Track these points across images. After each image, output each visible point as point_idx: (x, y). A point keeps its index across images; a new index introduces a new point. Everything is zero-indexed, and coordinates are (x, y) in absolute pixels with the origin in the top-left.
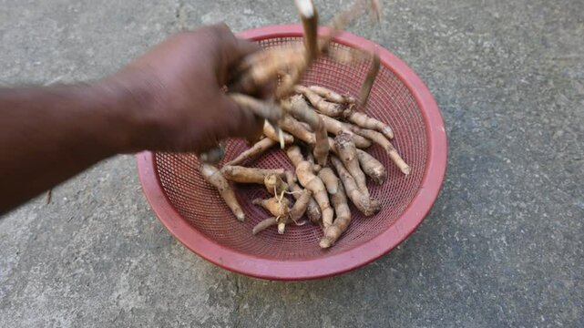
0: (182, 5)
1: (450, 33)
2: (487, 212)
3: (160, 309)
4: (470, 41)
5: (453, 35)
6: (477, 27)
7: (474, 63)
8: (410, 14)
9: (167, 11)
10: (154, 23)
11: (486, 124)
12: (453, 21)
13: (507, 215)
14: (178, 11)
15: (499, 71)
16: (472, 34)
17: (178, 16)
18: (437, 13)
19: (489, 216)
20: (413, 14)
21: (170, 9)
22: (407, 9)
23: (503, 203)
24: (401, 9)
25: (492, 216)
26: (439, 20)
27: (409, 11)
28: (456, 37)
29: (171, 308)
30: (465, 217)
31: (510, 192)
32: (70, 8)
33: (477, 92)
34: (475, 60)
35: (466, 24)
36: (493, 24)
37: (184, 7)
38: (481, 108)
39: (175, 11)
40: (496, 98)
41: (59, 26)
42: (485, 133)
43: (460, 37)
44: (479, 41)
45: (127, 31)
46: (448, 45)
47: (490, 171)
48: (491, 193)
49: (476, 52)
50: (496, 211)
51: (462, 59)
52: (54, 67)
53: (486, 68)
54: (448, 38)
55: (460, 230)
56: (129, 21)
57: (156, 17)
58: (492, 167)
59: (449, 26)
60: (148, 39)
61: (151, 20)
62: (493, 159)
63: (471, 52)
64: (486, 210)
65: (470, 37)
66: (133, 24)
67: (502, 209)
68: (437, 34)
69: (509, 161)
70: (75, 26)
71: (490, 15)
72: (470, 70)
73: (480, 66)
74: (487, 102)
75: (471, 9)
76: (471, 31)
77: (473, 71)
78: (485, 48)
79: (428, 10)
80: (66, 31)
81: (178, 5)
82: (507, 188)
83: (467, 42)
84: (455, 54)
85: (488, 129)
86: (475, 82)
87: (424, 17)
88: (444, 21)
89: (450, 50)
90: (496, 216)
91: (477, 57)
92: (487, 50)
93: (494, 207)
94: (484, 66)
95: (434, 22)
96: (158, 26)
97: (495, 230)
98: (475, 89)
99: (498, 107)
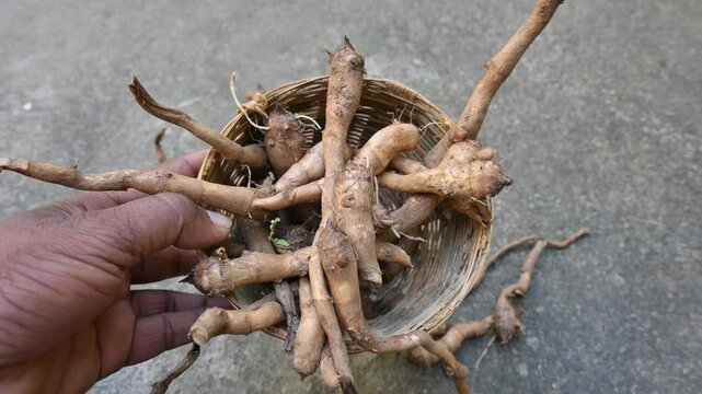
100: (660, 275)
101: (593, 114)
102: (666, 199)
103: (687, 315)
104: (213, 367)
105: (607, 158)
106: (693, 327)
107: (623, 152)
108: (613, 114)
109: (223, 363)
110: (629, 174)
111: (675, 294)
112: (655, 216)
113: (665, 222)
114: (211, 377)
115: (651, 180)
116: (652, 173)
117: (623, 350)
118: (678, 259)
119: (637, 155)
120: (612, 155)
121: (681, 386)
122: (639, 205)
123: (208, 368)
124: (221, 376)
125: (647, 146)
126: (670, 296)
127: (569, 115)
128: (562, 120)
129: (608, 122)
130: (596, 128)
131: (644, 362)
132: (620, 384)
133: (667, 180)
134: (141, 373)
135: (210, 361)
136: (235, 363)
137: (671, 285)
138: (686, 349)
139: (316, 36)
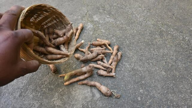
100: (175, 71)
101: (156, 29)
102: (176, 51)
103: (182, 82)
104: (55, 102)
105: (160, 41)
106: (184, 85)
107: (164, 39)
108: (161, 28)
109: (57, 101)
110: (165, 44)
111: (179, 76)
112: (173, 56)
113: (175, 57)
114: (54, 105)
115: (171, 46)
116: (172, 44)
117: (165, 92)
118: (179, 67)
119: (167, 39)
120: (161, 40)
121: (181, 101)
122: (169, 53)
123: (53, 103)
124: (57, 104)
125: (170, 37)
126: (177, 77)
127: (149, 29)
128: (147, 31)
129: (159, 30)
130: (156, 32)
131: (171, 95)
132: (165, 101)
133: (176, 46)
134: (35, 105)
135: (54, 100)
136: (61, 101)
137: (178, 74)
138: (182, 91)
139: (80, 10)
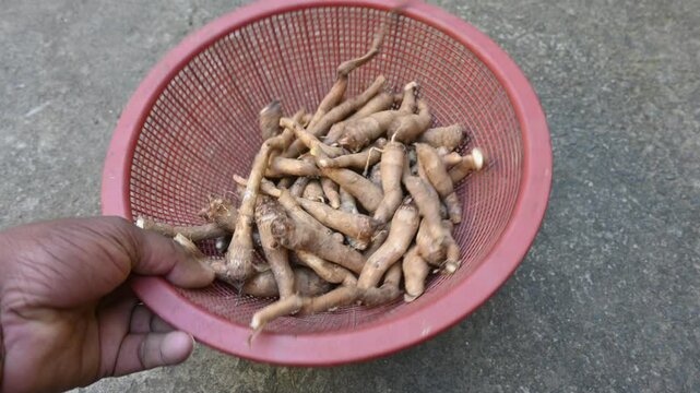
0: (195, 11)
1: (517, 34)
2: (568, 246)
3: (180, 378)
4: (541, 43)
5: (521, 36)
6: (549, 26)
7: (547, 70)
8: (469, 13)
9: (177, 19)
10: (162, 33)
11: (563, 141)
12: (521, 20)
13: (591, 248)
14: (191, 18)
15: (576, 78)
16: (542, 35)
17: (191, 24)
18: (501, 11)
19: (571, 250)
20: (473, 13)
21: (181, 16)
22: (466, 8)
23: (585, 233)
24: (459, 8)
25: (574, 250)
26: (504, 20)
27: (468, 10)
28: (524, 38)
29: (195, 376)
30: (542, 252)
31: (593, 221)
32: (58, 17)
33: (551, 104)
34: (548, 65)
35: (536, 23)
36: (567, 21)
37: (198, 13)
38: (557, 123)
39: (187, 18)
40: (574, 111)
41: (46, 41)
42: (563, 152)
43: (528, 38)
44: (552, 43)
45: (129, 44)
46: (514, 48)
47: (570, 196)
48: (570, 223)
49: (549, 56)
50: (577, 244)
51: (532, 64)
52: (42, 90)
53: (561, 75)
54: (515, 41)
55: (536, 268)
56: (131, 31)
57: (165, 25)
58: (571, 191)
59: (516, 27)
60: (154, 52)
61: (159, 29)
62: (572, 183)
63: (542, 57)
64: (566, 243)
65: (541, 38)
66: (137, 35)
67: (584, 241)
68: (502, 37)
69: (591, 184)
70: (65, 39)
71: (564, 11)
72: (542, 78)
73: (554, 72)
74: (563, 115)
75: (541, 5)
76: (541, 31)
77: (545, 79)
78: (559, 51)
79: (490, 8)
80: (54, 47)
81: (190, 10)
82: (590, 216)
83: (537, 44)
84: (523, 59)
85: (565, 146)
86: (549, 92)
87: (486, 17)
88: (510, 21)
89: (518, 55)
90: (578, 250)
91: (550, 62)
92: (561, 54)
93: (576, 239)
94: (559, 73)
95: (498, 22)
96: (167, 37)
97: (577, 267)
98: (549, 100)
99: (576, 121)
